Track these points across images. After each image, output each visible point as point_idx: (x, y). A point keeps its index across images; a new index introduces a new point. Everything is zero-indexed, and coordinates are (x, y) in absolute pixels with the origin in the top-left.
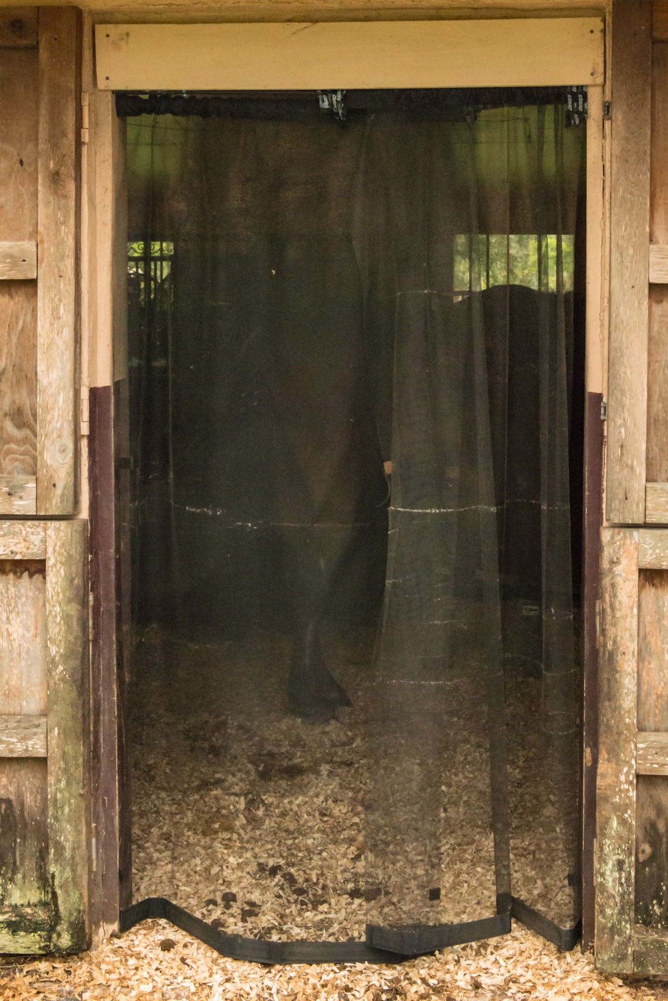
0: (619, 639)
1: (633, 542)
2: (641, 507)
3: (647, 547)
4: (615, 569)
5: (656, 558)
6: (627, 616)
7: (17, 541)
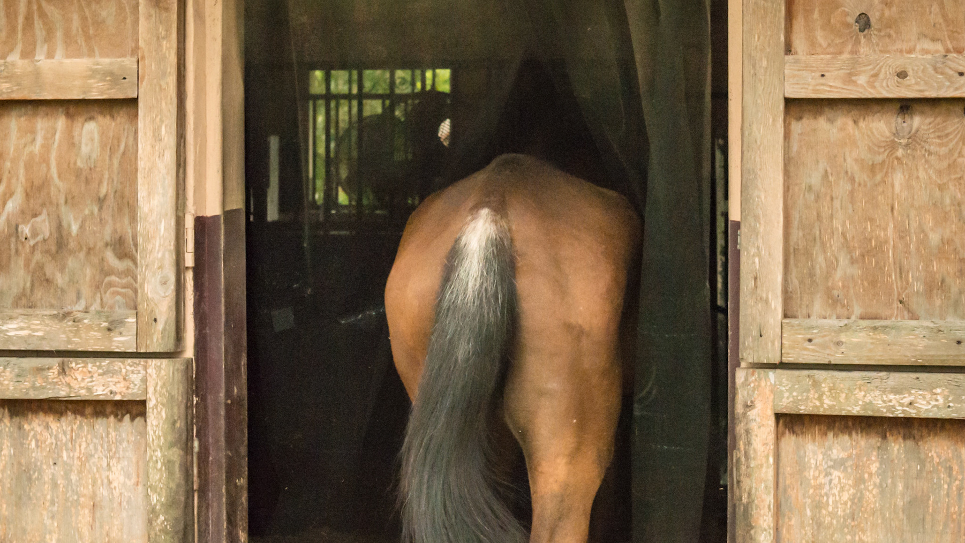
0: (753, 491)
1: (769, 384)
2: (777, 344)
3: (784, 389)
4: (749, 413)
5: (793, 402)
6: (762, 466)
7: (117, 380)
